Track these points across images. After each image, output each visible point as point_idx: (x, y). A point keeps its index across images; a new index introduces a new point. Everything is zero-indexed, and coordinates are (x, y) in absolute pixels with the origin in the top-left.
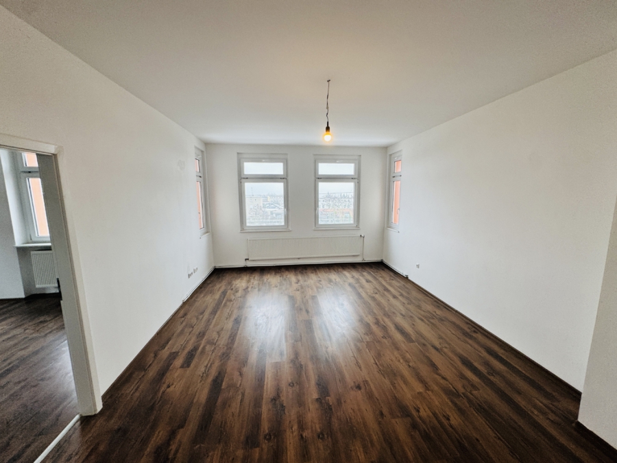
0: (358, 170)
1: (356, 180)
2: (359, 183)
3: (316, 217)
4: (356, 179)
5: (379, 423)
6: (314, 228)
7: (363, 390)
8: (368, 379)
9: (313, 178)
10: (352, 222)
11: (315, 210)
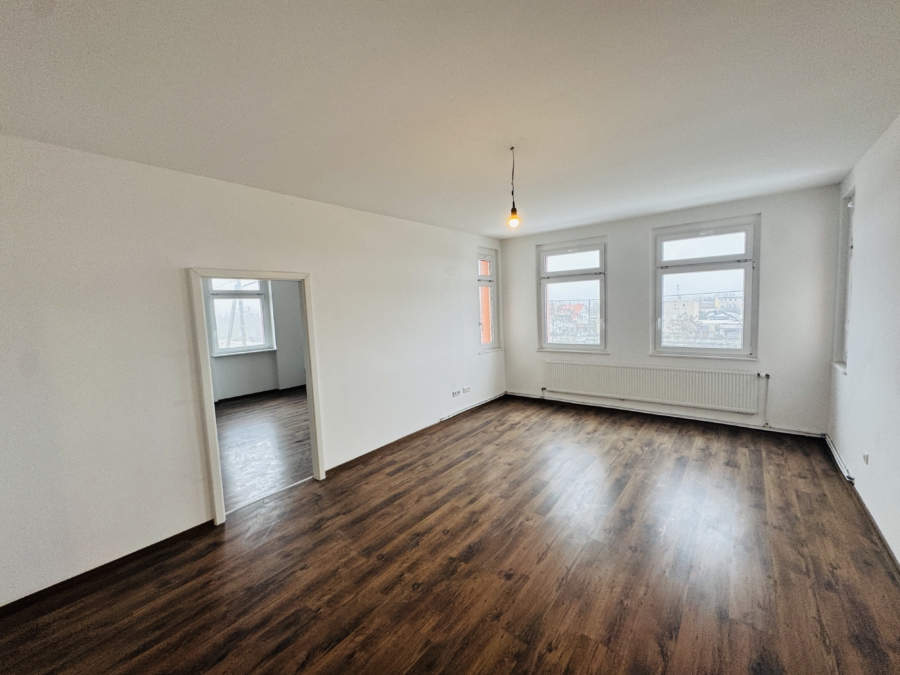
0: (754, 245)
1: (750, 264)
2: (756, 268)
3: (657, 335)
4: (751, 262)
5: (483, 621)
6: (651, 351)
7: (509, 583)
8: (532, 577)
9: (651, 267)
10: (740, 347)
11: (655, 320)
